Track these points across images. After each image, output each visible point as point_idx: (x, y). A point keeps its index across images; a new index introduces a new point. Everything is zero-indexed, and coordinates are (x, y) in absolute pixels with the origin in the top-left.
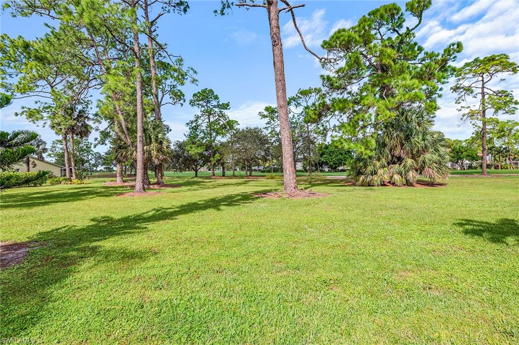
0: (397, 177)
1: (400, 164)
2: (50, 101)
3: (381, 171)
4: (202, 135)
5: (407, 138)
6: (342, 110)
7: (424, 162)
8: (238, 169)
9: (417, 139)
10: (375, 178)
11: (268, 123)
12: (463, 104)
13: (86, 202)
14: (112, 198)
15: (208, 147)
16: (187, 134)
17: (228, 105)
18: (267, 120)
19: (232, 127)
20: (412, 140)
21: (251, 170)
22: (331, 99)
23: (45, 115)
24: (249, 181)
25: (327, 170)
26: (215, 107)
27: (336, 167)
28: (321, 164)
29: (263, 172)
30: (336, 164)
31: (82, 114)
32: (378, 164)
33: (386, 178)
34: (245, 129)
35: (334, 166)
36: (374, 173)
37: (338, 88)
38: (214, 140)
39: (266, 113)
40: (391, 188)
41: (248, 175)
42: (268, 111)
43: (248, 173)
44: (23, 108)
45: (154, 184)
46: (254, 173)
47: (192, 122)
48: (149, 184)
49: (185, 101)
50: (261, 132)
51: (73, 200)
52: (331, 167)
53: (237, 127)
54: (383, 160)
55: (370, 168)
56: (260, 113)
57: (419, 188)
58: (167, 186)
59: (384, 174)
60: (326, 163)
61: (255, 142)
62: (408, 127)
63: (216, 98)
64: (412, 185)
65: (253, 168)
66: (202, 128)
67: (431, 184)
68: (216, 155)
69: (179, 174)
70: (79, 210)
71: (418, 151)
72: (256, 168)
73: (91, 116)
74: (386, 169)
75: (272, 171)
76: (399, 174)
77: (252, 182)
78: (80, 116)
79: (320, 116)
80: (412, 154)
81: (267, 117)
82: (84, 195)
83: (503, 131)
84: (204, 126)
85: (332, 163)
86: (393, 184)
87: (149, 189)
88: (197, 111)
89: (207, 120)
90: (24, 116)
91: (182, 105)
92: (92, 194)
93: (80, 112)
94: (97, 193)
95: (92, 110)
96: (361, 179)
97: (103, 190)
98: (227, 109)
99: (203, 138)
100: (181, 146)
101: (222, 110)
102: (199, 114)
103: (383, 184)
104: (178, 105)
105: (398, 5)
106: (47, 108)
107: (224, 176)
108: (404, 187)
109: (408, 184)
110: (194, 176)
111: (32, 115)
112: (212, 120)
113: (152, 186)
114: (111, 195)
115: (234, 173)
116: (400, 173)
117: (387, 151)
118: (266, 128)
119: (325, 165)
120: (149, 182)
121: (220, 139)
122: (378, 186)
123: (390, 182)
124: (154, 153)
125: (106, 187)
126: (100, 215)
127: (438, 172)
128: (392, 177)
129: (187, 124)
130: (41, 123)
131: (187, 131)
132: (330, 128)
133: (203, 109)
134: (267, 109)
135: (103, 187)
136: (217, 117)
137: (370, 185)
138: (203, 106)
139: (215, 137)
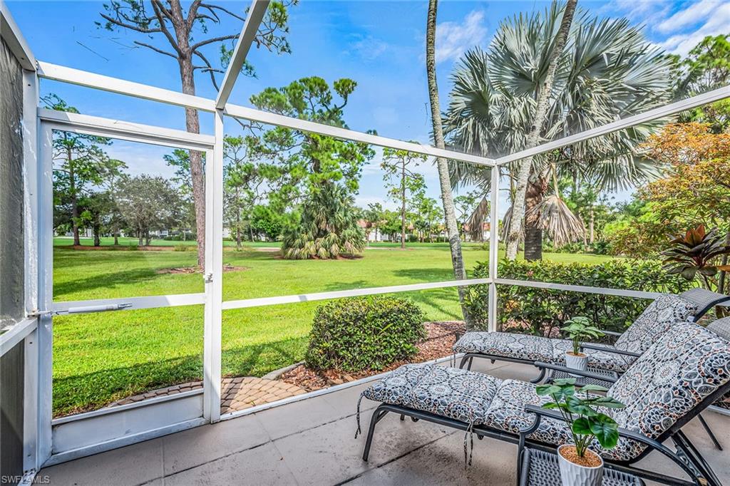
0: (322, 251)
1: (325, 238)
3: (308, 244)
5: (332, 213)
6: (271, 178)
7: (345, 236)
8: (122, 235)
9: (339, 215)
10: (303, 251)
11: (179, 173)
12: (389, 181)
18: (178, 168)
19: (114, 172)
20: (336, 216)
21: (148, 237)
22: (259, 164)
25: (263, 239)
27: (274, 236)
28: (257, 232)
29: (170, 239)
30: (276, 232)
32: (305, 237)
33: (312, 250)
34: (140, 177)
35: (272, 234)
36: (301, 246)
37: (267, 152)
38: (79, 190)
39: (176, 158)
40: (316, 261)
41: (144, 244)
42: (179, 156)
43: (144, 240)
46: (153, 242)
50: (167, 185)
52: (269, 235)
53: (126, 172)
54: (310, 233)
55: (298, 241)
56: (166, 156)
57: (341, 260)
59: (310, 247)
60: (263, 231)
61: (156, 197)
62: (333, 202)
64: (335, 258)
65: (151, 233)
67: (351, 257)
68: (84, 213)
71: (341, 226)
72: (157, 233)
74: (313, 242)
75: (184, 239)
79: (247, 179)
80: (336, 227)
81: (177, 164)
83: (425, 207)
85: (269, 231)
86: (320, 257)
89: (65, 156)
96: (290, 252)
98: (106, 143)
101: (96, 145)
103: (310, 257)
105: (327, 82)
107: (98, 245)
108: (329, 260)
109: (332, 257)
112: (75, 156)
115: (116, 241)
116: (325, 247)
117: (314, 224)
118: (174, 179)
119: (261, 233)
121: (92, 188)
122: (305, 259)
123: (316, 255)
127: (355, 246)
128: (317, 251)
132: (258, 196)
134: (177, 153)
136: (85, 154)
137: (298, 258)
139: (81, 184)
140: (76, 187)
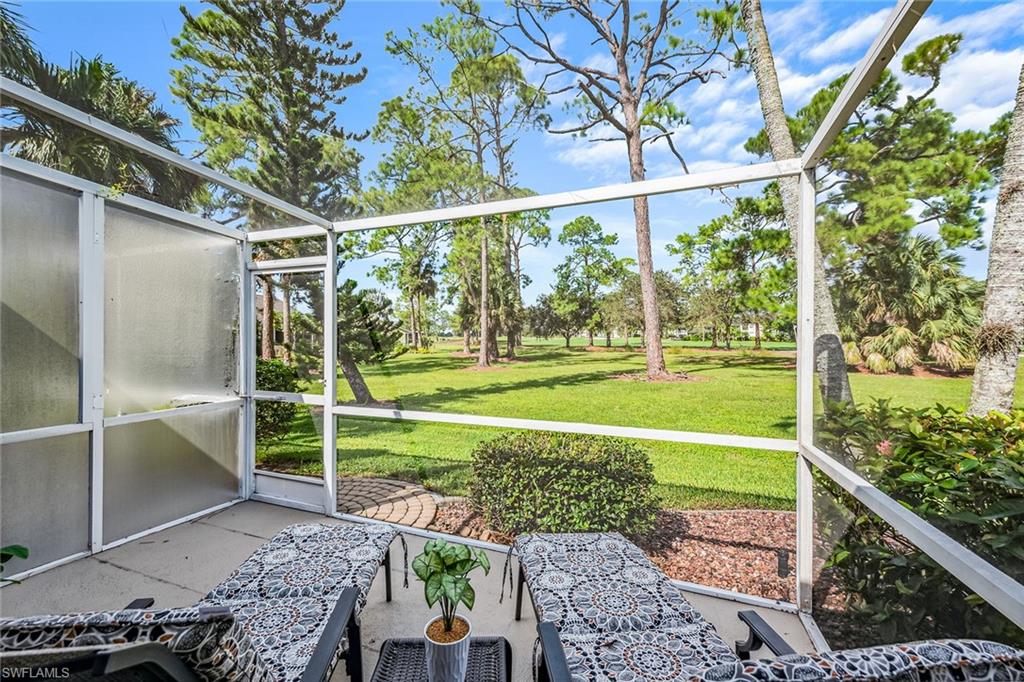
0: (876, 359)
1: (883, 336)
2: (397, 257)
4: (575, 286)
7: (931, 332)
9: (919, 293)
13: (432, 374)
14: (456, 371)
15: (584, 303)
16: (554, 284)
17: (614, 238)
18: (680, 257)
23: (392, 273)
24: (630, 356)
26: (595, 242)
31: (429, 270)
38: (594, 293)
39: (677, 246)
42: (682, 242)
44: (374, 267)
45: (503, 357)
47: (561, 268)
48: (498, 356)
49: (550, 239)
51: (421, 372)
54: (849, 327)
57: (920, 377)
58: (519, 359)
59: (849, 352)
63: (597, 228)
64: (908, 372)
66: (576, 275)
67: (951, 371)
68: (595, 315)
69: (542, 341)
70: (425, 381)
71: (925, 313)
73: (437, 270)
74: (853, 344)
76: (880, 353)
77: (637, 358)
78: (426, 271)
80: (909, 317)
81: (680, 251)
82: (430, 366)
84: (579, 273)
86: (869, 370)
87: (495, 362)
88: (569, 250)
89: (583, 263)
90: (375, 277)
91: (546, 244)
92: (438, 366)
93: (427, 266)
94: (442, 365)
95: (438, 264)
97: (449, 362)
98: (613, 244)
99: (575, 291)
100: (546, 301)
101: (605, 247)
102: (572, 254)
104: (541, 245)
106: (395, 265)
107: (609, 346)
108: (895, 376)
109: (899, 369)
110: (565, 345)
111: (382, 275)
112: (590, 262)
113: (500, 360)
114: (455, 368)
116: (883, 351)
117: (856, 314)
120: (498, 353)
121: (604, 290)
124: (502, 318)
125: (453, 359)
126: (443, 386)
128: (865, 357)
129: (555, 271)
130: (390, 284)
131: (555, 280)
133: (578, 246)
134: (680, 239)
135: (448, 358)
136: (598, 258)
138: (577, 242)
139: (596, 287)
140: (591, 290)
